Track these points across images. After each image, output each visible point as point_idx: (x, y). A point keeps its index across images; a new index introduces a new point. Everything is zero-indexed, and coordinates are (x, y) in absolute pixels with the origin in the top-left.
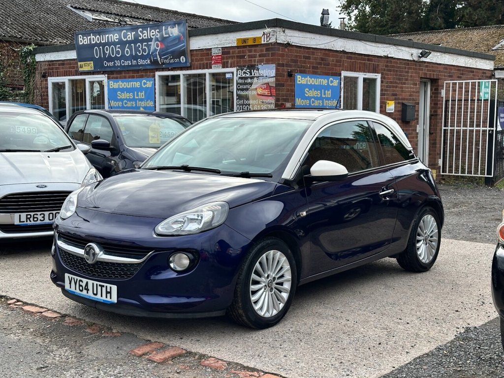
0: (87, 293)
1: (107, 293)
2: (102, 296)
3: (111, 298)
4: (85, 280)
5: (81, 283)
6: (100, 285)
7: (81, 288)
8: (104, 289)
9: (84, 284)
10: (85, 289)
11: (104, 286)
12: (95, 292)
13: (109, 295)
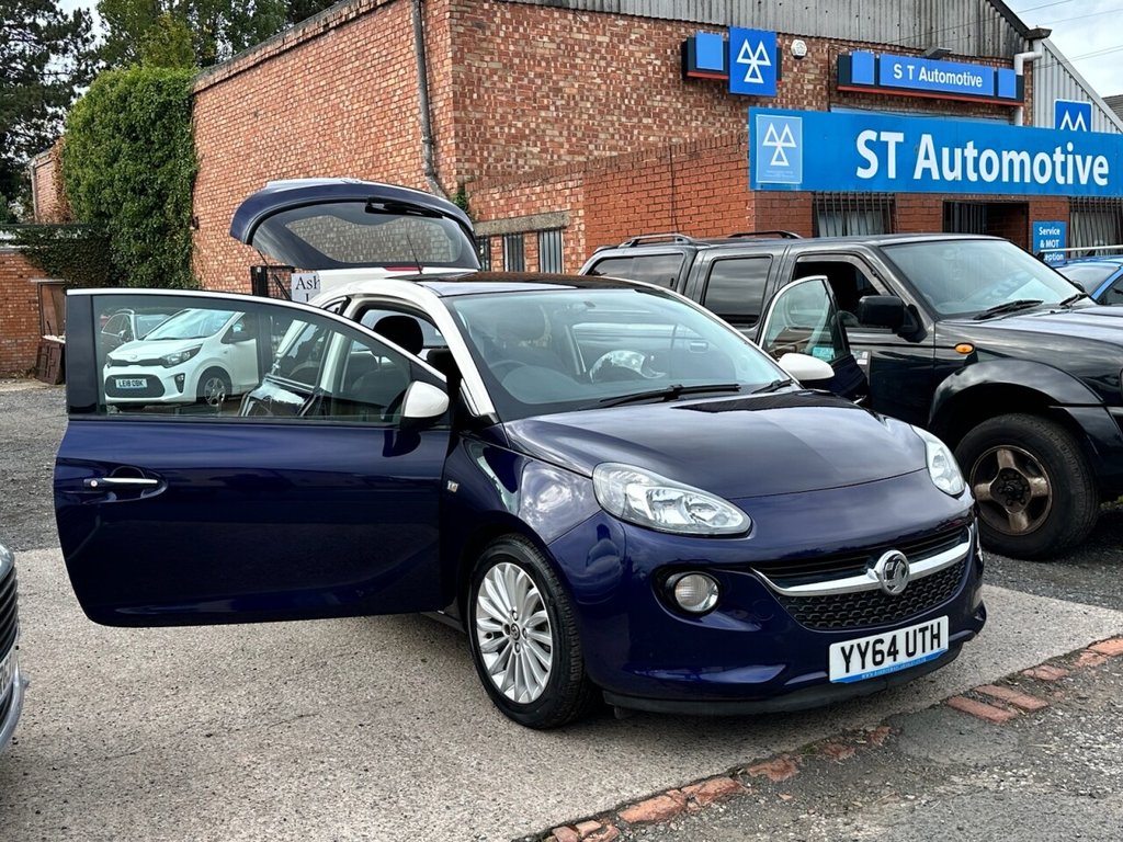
0: (895, 660)
1: (933, 637)
2: (924, 651)
3: (939, 646)
4: (887, 637)
5: (878, 647)
6: (921, 630)
7: (878, 658)
8: (928, 633)
9: (885, 647)
10: (889, 654)
11: (926, 628)
12: (911, 650)
13: (935, 641)
